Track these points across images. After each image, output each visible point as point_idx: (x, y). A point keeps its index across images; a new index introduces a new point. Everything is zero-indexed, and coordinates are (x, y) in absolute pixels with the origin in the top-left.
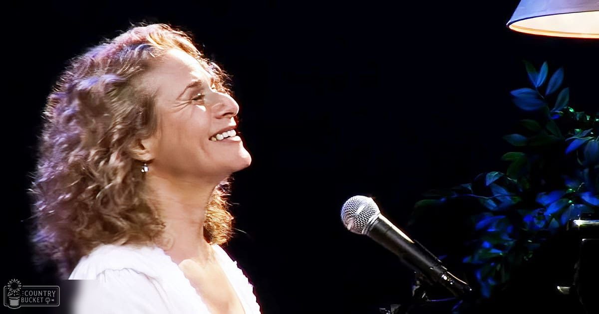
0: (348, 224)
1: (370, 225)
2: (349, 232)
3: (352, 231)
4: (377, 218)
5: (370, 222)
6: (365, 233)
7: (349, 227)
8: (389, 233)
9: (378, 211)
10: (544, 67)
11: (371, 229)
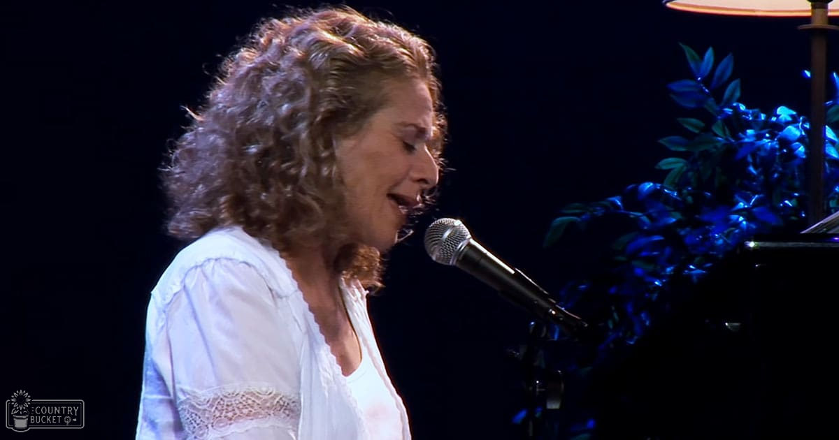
0: (432, 253)
1: (459, 253)
2: (435, 263)
3: (439, 262)
4: (466, 244)
5: (461, 248)
6: (454, 263)
7: (434, 258)
8: (483, 261)
9: (469, 236)
10: (709, 54)
11: (460, 258)
